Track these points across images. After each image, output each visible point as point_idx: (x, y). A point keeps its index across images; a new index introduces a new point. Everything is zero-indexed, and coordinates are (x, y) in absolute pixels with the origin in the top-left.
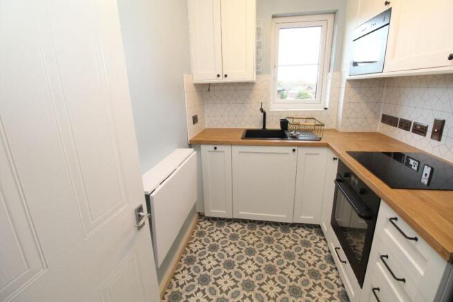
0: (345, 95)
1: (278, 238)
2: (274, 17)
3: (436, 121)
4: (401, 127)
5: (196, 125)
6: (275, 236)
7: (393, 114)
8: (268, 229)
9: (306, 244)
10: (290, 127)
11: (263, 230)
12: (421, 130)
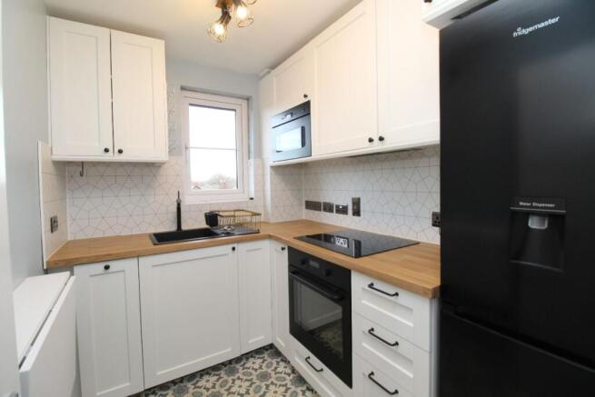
0: (272, 183)
1: (227, 387)
2: (183, 88)
3: (353, 199)
4: (325, 210)
5: (55, 233)
6: (221, 386)
7: (315, 200)
8: (208, 381)
9: (264, 377)
10: (221, 221)
11: (200, 387)
12: (343, 210)
